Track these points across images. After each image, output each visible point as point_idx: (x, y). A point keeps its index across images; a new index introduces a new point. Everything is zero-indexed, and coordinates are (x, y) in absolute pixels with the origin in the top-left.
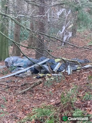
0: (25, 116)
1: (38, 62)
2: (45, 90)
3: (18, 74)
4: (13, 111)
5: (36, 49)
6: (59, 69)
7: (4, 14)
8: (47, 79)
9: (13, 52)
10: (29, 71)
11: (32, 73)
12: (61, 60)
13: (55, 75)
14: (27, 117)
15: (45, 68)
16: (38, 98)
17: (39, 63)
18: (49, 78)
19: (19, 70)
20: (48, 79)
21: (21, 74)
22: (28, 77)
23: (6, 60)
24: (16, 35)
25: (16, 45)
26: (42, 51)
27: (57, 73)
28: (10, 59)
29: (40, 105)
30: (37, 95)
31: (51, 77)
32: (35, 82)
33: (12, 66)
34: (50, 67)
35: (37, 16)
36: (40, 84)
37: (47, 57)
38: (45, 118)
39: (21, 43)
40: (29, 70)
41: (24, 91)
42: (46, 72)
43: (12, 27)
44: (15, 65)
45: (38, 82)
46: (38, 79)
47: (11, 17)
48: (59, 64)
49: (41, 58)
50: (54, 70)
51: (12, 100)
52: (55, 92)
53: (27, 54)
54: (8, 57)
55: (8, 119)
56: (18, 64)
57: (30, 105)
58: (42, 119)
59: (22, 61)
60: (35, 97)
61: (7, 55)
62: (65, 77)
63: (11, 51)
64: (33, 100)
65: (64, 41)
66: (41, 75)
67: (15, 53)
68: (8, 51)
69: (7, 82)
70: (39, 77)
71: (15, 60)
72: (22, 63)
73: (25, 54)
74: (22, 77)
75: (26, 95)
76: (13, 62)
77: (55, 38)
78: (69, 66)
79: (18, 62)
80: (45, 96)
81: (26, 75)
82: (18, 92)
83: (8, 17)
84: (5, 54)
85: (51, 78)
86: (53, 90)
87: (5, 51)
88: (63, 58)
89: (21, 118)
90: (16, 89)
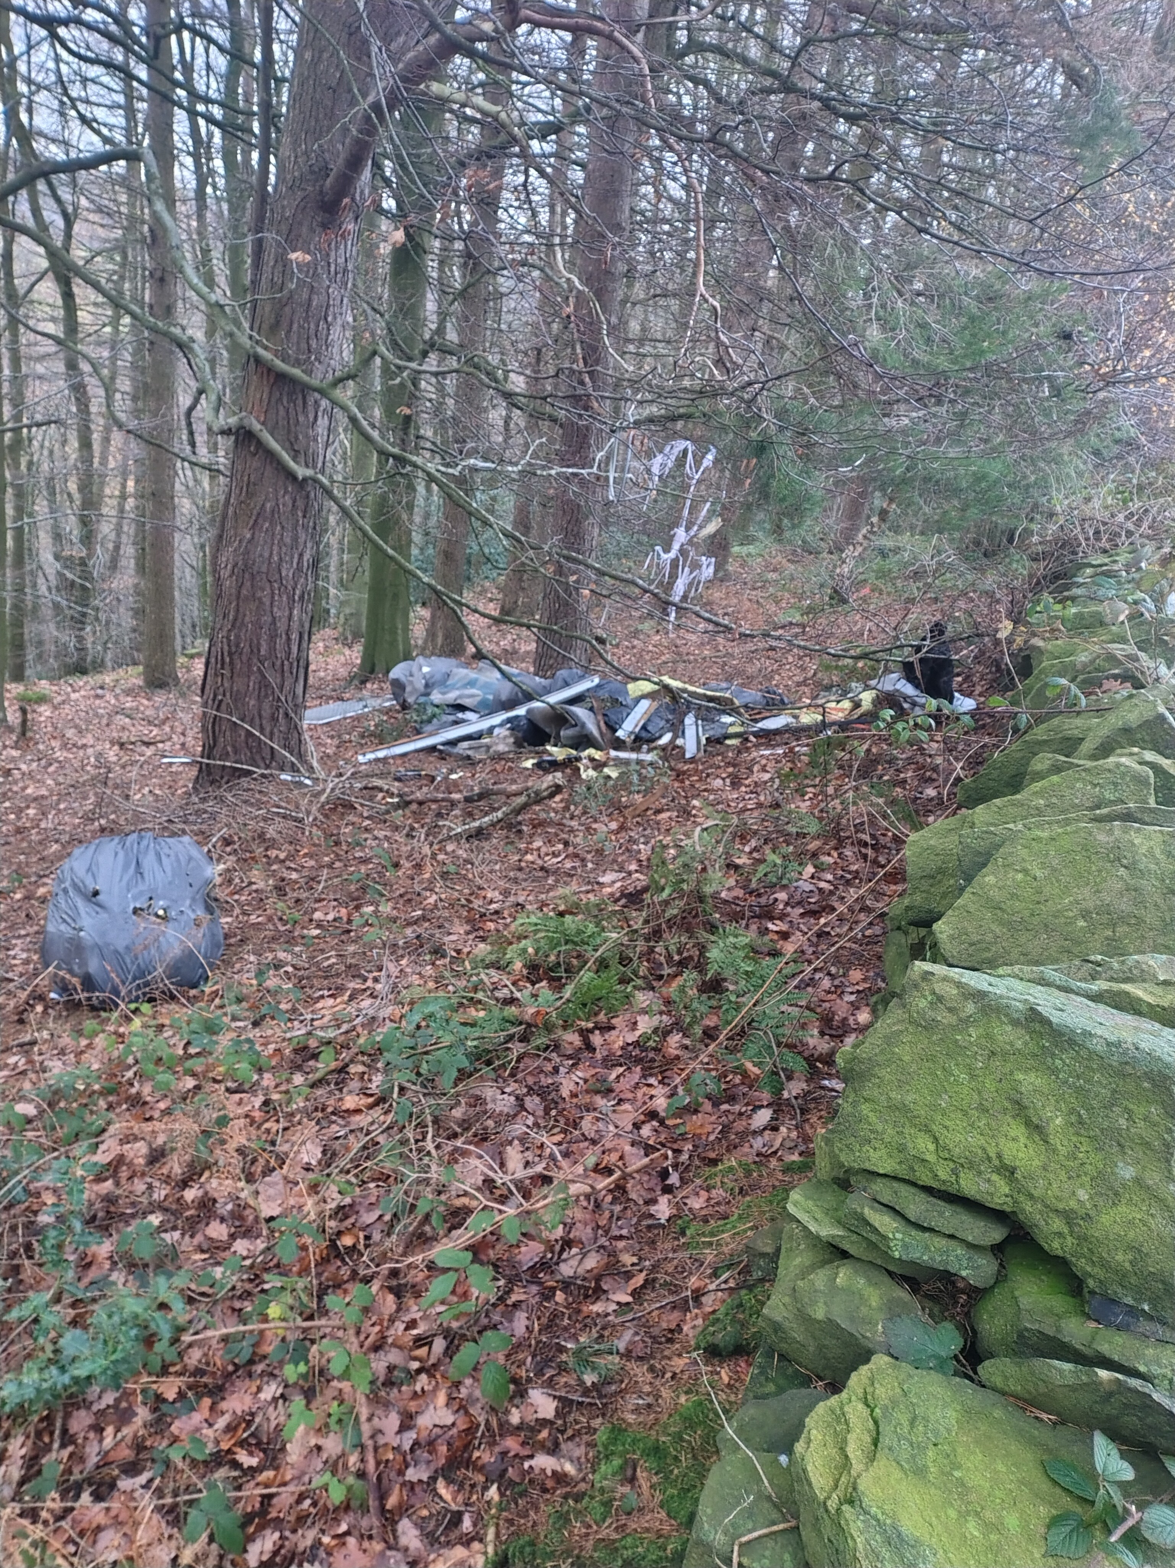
0: (482, 946)
1: (549, 691)
2: (574, 823)
3: (453, 743)
4: (424, 918)
5: (539, 628)
6: (644, 728)
7: (396, 451)
8: (588, 774)
9: (431, 634)
10: (503, 732)
11: (518, 744)
12: (657, 687)
13: (623, 755)
14: (489, 948)
15: (577, 723)
16: (540, 862)
17: (554, 698)
18: (594, 769)
19: (456, 723)
20: (592, 773)
21: (465, 744)
22: (499, 757)
23: (397, 672)
24: (448, 556)
25: (445, 603)
26: (567, 641)
27: (633, 750)
28: (415, 670)
29: (551, 894)
30: (536, 845)
31: (605, 765)
32: (530, 784)
33: (425, 704)
34: (600, 717)
35: (552, 472)
36: (552, 796)
37: (587, 671)
38: (575, 962)
39: (468, 597)
40: (501, 725)
41: (477, 824)
42: (584, 741)
43: (427, 516)
44: (436, 697)
45: (545, 785)
46: (547, 771)
47: (431, 467)
48: (645, 704)
49: (562, 673)
50: (620, 733)
51: (418, 867)
52: (623, 837)
53: (492, 647)
54: (407, 657)
55: (400, 952)
56: (451, 696)
57: (506, 893)
58: (559, 964)
59: (472, 683)
60: (529, 857)
61: (401, 647)
62: (672, 769)
63: (418, 632)
64: (520, 869)
65: (677, 598)
66: (558, 753)
67: (440, 640)
68: (406, 629)
69: (398, 779)
70: (549, 762)
71: (438, 677)
72: (474, 691)
73: (487, 646)
74: (469, 757)
75: (486, 845)
76: (427, 685)
77: (634, 584)
78: (689, 720)
79: (453, 687)
80: (576, 856)
81: (488, 747)
82: (450, 829)
83: (415, 465)
84: (393, 643)
85: (606, 770)
86: (614, 826)
87: (393, 631)
88: (667, 680)
89: (458, 952)
90: (439, 815)
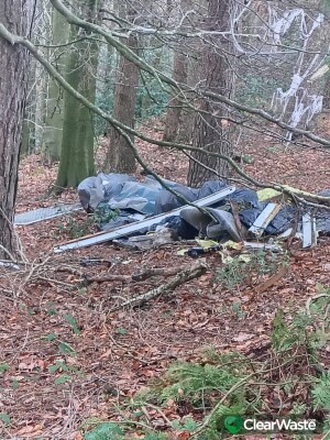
0: (143, 388)
1: (198, 198)
2: (215, 297)
3: (125, 237)
4: (100, 367)
5: (193, 150)
6: (271, 224)
7: (84, 21)
8: (227, 260)
9: (110, 157)
10: (163, 228)
11: (174, 238)
12: (279, 193)
13: (253, 245)
14: (148, 389)
15: (220, 221)
16: (189, 326)
17: (201, 203)
18: (232, 256)
19: (127, 222)
20: (230, 258)
21: (134, 239)
22: (161, 247)
23: (84, 185)
24: (123, 98)
25: (120, 134)
26: (213, 160)
27: (261, 241)
28: (97, 183)
29: (197, 350)
30: (186, 313)
31: (239, 253)
32: (181, 267)
33: (104, 208)
34: (237, 217)
35: (199, 34)
36: (198, 276)
37: (229, 182)
38: (213, 399)
39: (138, 128)
40: (161, 223)
41: (141, 297)
42: (224, 235)
43: (109, 68)
44: (113, 203)
45: (193, 268)
46: (195, 257)
47: (109, 33)
48: (271, 206)
49: (208, 184)
50: (252, 229)
51: (97, 329)
52: (253, 307)
53: (157, 166)
54: (92, 173)
55: (83, 392)
56: (124, 203)
57: (162, 349)
58: (201, 400)
59: (140, 193)
60: (181, 322)
61: (87, 167)
62: (292, 256)
63: (100, 155)
64: (174, 331)
65: (294, 125)
66: (205, 244)
67: (117, 161)
68: (91, 153)
69: (84, 265)
70: (198, 251)
71: (114, 188)
72: (141, 198)
73: (152, 166)
74: (137, 248)
75: (148, 313)
76: (106, 195)
77: (262, 116)
78: (306, 218)
79: (126, 196)
80: (217, 321)
81: (152, 240)
82: (121, 301)
83: (96, 31)
84: (82, 164)
85: (241, 256)
86: (246, 298)
87: (82, 154)
88: (287, 188)
89: (126, 392)
90: (114, 291)
